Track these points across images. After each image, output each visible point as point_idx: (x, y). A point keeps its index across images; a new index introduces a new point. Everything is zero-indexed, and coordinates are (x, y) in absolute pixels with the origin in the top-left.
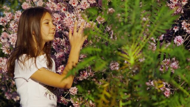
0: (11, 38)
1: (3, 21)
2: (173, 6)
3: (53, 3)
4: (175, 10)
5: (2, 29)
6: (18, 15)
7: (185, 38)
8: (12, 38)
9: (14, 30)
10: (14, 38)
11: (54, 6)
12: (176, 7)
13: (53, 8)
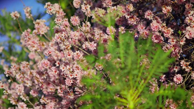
0: (17, 88)
1: (9, 73)
2: (171, 47)
3: (57, 52)
4: (174, 51)
5: (8, 81)
6: (23, 66)
7: (186, 77)
8: (19, 88)
9: (20, 80)
10: (20, 88)
11: (58, 55)
12: (173, 47)
13: (57, 56)
